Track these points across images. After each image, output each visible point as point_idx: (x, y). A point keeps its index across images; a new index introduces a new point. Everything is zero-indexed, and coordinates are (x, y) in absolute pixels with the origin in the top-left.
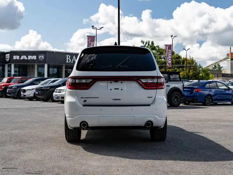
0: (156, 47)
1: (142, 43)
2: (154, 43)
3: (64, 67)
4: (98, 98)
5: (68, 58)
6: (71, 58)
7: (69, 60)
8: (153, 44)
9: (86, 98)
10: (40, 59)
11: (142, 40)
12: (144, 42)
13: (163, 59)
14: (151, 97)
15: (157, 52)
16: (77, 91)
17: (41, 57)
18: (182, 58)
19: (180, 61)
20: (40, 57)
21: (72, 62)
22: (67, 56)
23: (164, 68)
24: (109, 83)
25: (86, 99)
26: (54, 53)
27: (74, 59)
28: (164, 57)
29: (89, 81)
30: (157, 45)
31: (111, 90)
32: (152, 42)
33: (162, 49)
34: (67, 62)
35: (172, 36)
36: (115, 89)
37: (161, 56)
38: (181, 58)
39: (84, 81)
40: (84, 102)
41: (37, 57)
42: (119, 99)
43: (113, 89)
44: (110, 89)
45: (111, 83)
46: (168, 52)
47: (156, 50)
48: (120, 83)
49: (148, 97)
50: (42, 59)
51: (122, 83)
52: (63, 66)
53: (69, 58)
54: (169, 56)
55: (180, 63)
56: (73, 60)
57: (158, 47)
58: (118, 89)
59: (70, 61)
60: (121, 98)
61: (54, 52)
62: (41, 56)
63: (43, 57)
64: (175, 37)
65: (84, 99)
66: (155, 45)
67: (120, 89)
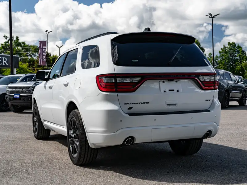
0: (22, 44)
1: (5, 38)
2: (19, 38)
4: (149, 103)
8: (18, 40)
9: (132, 104)
11: (5, 35)
12: (7, 36)
13: (29, 57)
15: (23, 49)
16: (119, 94)
18: (52, 56)
19: (49, 59)
23: (32, 67)
24: (161, 83)
25: (131, 106)
28: (31, 54)
29: (136, 80)
30: (23, 42)
31: (165, 91)
32: (17, 38)
33: (28, 45)
35: (46, 31)
36: (170, 90)
37: (27, 54)
38: (50, 56)
39: (128, 80)
40: (129, 110)
42: (173, 104)
45: (163, 82)
46: (43, 49)
47: (21, 46)
48: (175, 82)
49: (206, 100)
51: (177, 82)
54: (44, 53)
55: (51, 61)
57: (24, 43)
58: (173, 90)
60: (177, 103)
64: (50, 32)
65: (129, 106)
66: (20, 41)
67: (175, 91)
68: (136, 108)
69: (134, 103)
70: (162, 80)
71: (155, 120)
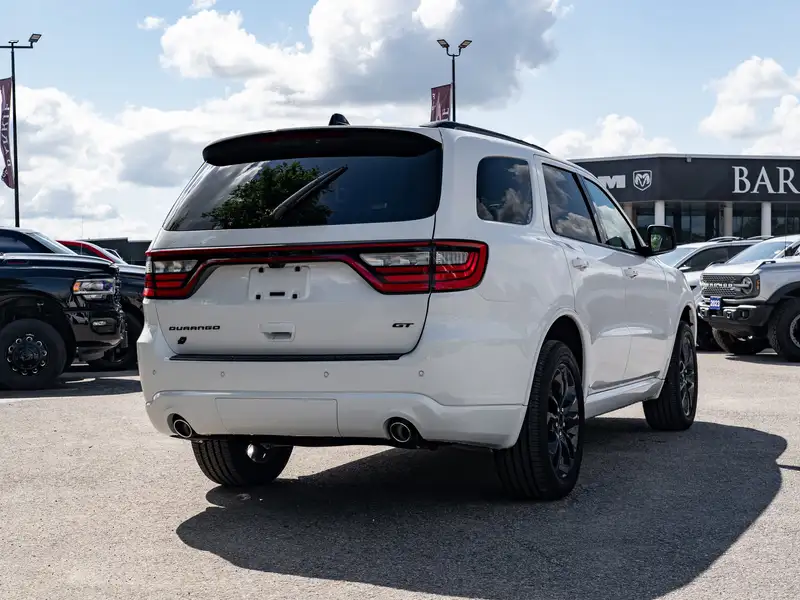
3: (729, 211)
4: (219, 327)
5: (740, 175)
6: (753, 178)
7: (742, 185)
9: (185, 329)
10: (639, 186)
14: (408, 325)
17: (642, 180)
20: (637, 179)
21: (755, 191)
22: (737, 169)
26: (689, 160)
27: (763, 180)
31: (258, 297)
34: (737, 190)
36: (272, 294)
40: (179, 346)
41: (629, 181)
42: (285, 333)
43: (266, 296)
44: (256, 293)
45: (261, 270)
48: (292, 270)
49: (394, 326)
50: (646, 185)
51: (298, 269)
52: (724, 206)
53: (744, 179)
56: (759, 183)
58: (282, 294)
59: (747, 190)
60: (292, 331)
61: (686, 159)
62: (642, 174)
63: (648, 178)
65: (180, 335)
67: (289, 296)
68: (197, 341)
69: (188, 328)
70: (260, 266)
71: (223, 374)
